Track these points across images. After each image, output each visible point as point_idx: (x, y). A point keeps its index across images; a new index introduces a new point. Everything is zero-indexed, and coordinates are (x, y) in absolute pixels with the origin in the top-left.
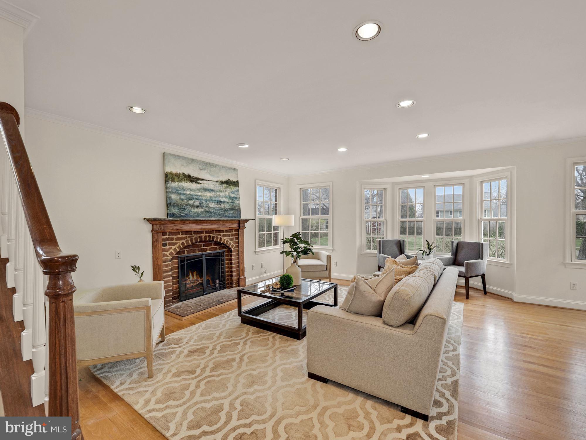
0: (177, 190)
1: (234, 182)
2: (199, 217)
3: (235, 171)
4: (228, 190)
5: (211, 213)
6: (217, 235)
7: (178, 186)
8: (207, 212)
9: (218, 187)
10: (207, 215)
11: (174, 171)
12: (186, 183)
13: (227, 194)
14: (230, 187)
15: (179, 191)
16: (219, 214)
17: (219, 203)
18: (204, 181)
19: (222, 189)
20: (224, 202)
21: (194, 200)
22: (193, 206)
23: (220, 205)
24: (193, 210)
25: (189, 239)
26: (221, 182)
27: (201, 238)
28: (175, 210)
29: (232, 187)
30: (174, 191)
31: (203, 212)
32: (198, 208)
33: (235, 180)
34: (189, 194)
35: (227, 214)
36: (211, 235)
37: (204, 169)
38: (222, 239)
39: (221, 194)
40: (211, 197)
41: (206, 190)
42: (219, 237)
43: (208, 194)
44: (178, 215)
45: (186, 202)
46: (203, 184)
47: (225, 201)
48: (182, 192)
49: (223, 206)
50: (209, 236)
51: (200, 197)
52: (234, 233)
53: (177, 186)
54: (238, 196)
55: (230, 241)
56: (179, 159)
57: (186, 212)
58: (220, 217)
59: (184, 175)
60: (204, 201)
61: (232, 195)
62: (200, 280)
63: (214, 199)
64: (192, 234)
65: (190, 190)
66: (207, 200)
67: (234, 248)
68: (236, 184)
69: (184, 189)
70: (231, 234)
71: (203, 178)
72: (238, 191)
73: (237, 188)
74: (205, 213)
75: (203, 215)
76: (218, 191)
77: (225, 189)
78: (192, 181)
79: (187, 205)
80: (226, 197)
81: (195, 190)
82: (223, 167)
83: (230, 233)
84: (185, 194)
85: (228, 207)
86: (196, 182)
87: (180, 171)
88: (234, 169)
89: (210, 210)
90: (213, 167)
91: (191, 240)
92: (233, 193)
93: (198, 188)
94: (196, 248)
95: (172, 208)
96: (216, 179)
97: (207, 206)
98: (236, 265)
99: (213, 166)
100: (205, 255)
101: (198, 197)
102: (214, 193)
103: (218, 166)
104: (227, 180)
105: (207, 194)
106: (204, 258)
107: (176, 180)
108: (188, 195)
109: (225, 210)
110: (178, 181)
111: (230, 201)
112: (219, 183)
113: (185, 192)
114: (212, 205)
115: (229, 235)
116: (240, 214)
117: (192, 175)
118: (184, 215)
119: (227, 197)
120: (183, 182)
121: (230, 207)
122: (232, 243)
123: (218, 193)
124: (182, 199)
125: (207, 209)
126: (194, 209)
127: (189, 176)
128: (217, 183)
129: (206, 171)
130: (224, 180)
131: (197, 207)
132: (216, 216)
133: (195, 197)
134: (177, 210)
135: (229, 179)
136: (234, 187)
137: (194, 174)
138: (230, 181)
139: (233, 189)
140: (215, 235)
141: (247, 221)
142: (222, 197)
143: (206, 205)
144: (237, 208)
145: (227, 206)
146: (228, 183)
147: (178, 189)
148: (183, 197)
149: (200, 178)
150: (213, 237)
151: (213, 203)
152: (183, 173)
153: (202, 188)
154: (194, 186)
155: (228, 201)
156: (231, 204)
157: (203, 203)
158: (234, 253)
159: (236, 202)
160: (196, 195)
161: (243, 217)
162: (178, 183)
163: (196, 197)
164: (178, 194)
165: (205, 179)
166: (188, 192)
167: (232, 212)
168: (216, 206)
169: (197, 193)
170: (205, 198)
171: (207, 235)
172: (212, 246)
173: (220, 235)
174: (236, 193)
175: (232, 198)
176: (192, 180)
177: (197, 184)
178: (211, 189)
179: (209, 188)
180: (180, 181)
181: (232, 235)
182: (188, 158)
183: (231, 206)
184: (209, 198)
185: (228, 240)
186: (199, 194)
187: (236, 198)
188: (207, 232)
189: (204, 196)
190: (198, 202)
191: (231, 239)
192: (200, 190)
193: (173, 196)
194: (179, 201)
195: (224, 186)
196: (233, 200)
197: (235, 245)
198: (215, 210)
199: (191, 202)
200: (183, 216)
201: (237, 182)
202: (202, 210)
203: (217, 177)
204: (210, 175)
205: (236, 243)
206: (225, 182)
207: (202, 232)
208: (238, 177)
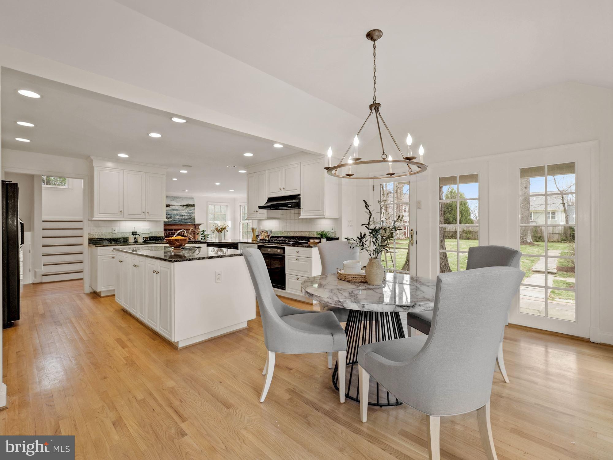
1: (192, 205)
4: (188, 209)
8: (174, 220)
9: (181, 208)
13: (187, 211)
20: (185, 215)
27: (172, 233)
33: (192, 204)
35: (186, 221)
37: (173, 200)
39: (183, 211)
40: (176, 213)
41: (174, 210)
43: (175, 212)
46: (172, 207)
49: (184, 217)
52: (192, 231)
54: (194, 212)
55: (189, 235)
60: (172, 216)
61: (190, 212)
63: (178, 214)
67: (192, 239)
68: (193, 206)
71: (172, 204)
72: (194, 209)
73: (193, 208)
75: (172, 222)
80: (186, 213)
82: (185, 198)
86: (168, 207)
88: (192, 198)
90: (178, 198)
91: (166, 234)
102: (178, 211)
103: (182, 197)
109: (185, 219)
111: (189, 214)
114: (177, 217)
116: (195, 221)
122: (191, 236)
123: (181, 211)
125: (174, 219)
130: (185, 204)
138: (189, 205)
141: (200, 225)
142: (184, 213)
144: (193, 218)
145: (187, 217)
146: (187, 205)
159: (193, 215)
160: (168, 213)
161: (197, 222)
163: (169, 214)
167: (189, 220)
168: (179, 218)
170: (173, 214)
174: (193, 210)
175: (190, 213)
179: (176, 209)
184: (175, 214)
185: (188, 234)
186: (170, 212)
187: (192, 213)
188: (175, 230)
189: (173, 213)
190: (169, 216)
191: (190, 234)
192: (170, 210)
195: (185, 207)
197: (193, 237)
198: (179, 220)
201: (194, 205)
202: (172, 219)
203: (181, 203)
204: (177, 203)
205: (193, 236)
206: (185, 205)
207: (172, 230)
208: (194, 202)
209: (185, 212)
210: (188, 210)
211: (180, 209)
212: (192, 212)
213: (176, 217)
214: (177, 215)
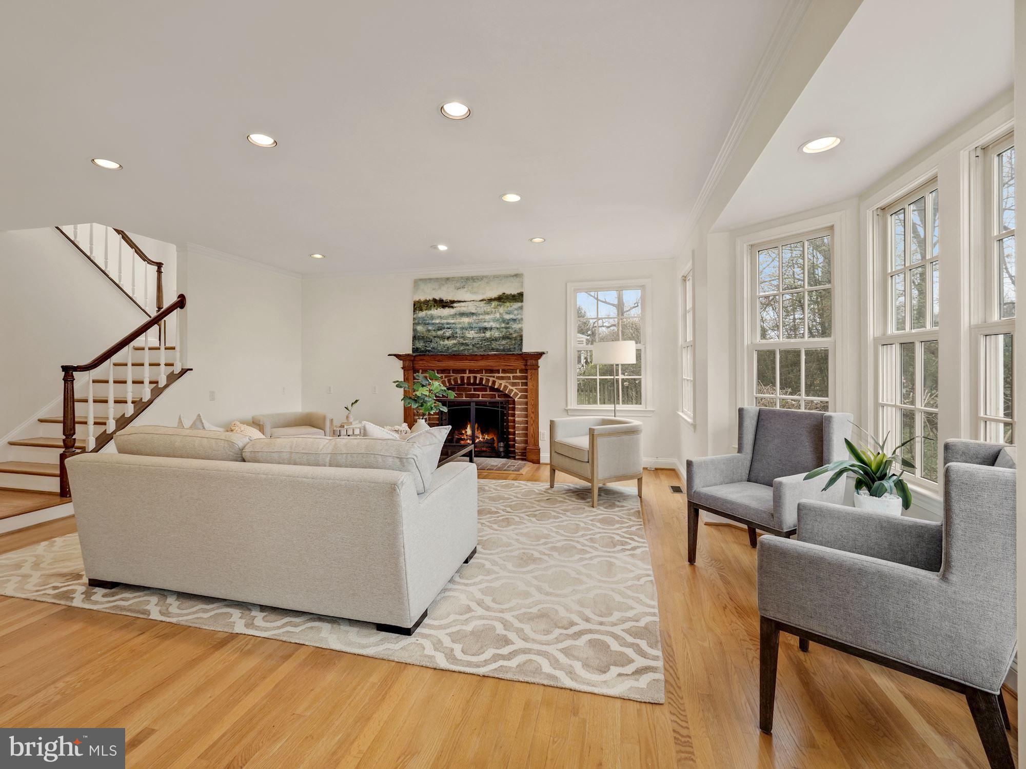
0: (424, 320)
1: (514, 296)
2: (450, 351)
3: (517, 277)
4: (501, 310)
5: (468, 345)
6: (487, 376)
7: (426, 315)
8: (463, 344)
9: (483, 307)
10: (462, 348)
11: (423, 299)
12: (437, 309)
13: (498, 315)
14: (506, 304)
15: (427, 320)
16: (482, 347)
17: (482, 331)
18: (462, 303)
19: (488, 310)
20: (491, 329)
21: (444, 330)
22: (443, 338)
23: (484, 333)
24: (442, 343)
25: (446, 379)
26: (489, 300)
27: (462, 379)
28: (420, 345)
29: (508, 304)
30: (420, 322)
31: (455, 344)
32: (449, 340)
33: (514, 291)
34: (439, 323)
35: (494, 345)
36: (479, 376)
37: (463, 287)
38: (496, 383)
39: (487, 317)
40: (469, 323)
41: (462, 314)
42: (491, 379)
43: (466, 320)
44: (422, 349)
45: (434, 334)
46: (459, 308)
47: (493, 327)
48: (430, 322)
49: (488, 334)
50: (475, 378)
51: (454, 325)
52: (518, 374)
53: (424, 316)
54: (519, 317)
55: (510, 387)
56: (430, 282)
57: (432, 345)
58: (482, 350)
59: (435, 300)
60: (458, 330)
61: (507, 317)
62: (481, 436)
63: (475, 325)
64: (450, 373)
65: (441, 317)
66: (462, 328)
67: (518, 399)
68: (518, 298)
69: (432, 318)
70: (513, 376)
71: (459, 299)
72: (521, 308)
73: (519, 304)
74: (458, 345)
76: (482, 314)
77: (495, 308)
78: (444, 307)
79: (435, 337)
80: (495, 320)
81: (447, 318)
82: (494, 278)
83: (511, 375)
84: (433, 324)
85: (498, 336)
86: (449, 307)
87: (430, 297)
88: (516, 275)
89: (467, 341)
90: (477, 281)
91: (449, 381)
92: (509, 314)
93: (452, 313)
94: (463, 391)
95: (417, 341)
96: (481, 298)
97: (462, 337)
98: (522, 425)
99: (478, 279)
100: (474, 403)
101: (451, 325)
102: (475, 317)
103: (486, 277)
104: (501, 294)
105: (464, 320)
106: (473, 407)
107: (424, 308)
108: (437, 324)
110: (426, 310)
111: (503, 325)
112: (485, 302)
113: (433, 322)
114: (471, 334)
115: (509, 378)
117: (444, 299)
118: (430, 349)
119: (497, 320)
120: (432, 310)
121: (501, 335)
122: (515, 390)
123: (481, 317)
124: (429, 331)
125: (461, 340)
126: (443, 341)
127: (441, 301)
128: (482, 302)
129: (465, 289)
130: (494, 294)
131: (448, 338)
132: (475, 349)
133: (446, 326)
134: (422, 344)
135: (504, 293)
136: (512, 304)
137: (446, 296)
138: (506, 296)
139: (511, 307)
140: (485, 376)
141: (539, 355)
142: (489, 322)
143: (461, 335)
144: (514, 336)
145: (496, 334)
146: (502, 299)
147: (426, 318)
148: (430, 328)
149: (456, 300)
150: (481, 379)
151: (473, 332)
152: (434, 299)
153: (457, 313)
154: (446, 312)
155: (498, 326)
156: (504, 330)
157: (456, 333)
158: (519, 407)
159: (516, 326)
160: (448, 324)
161: (527, 348)
162: (427, 311)
163: (448, 326)
164: (425, 324)
165: (463, 300)
166: (437, 321)
167: (504, 342)
168: (476, 335)
169: (449, 321)
170: (460, 326)
171: (471, 375)
172: (487, 391)
173: (494, 377)
174: (516, 312)
175: (507, 322)
176: (444, 304)
177: (451, 309)
178: (471, 313)
180: (429, 308)
181: (514, 378)
182: (441, 279)
183: (503, 334)
184: (466, 325)
185: (507, 384)
186: (453, 321)
187: (514, 320)
188: (472, 371)
189: (460, 323)
190: (450, 332)
191: (514, 384)
192: (454, 316)
193: (419, 328)
194: (425, 333)
195: (493, 304)
196: (508, 323)
197: (520, 394)
198: (475, 341)
199: (440, 333)
200: (429, 351)
201: (521, 294)
202: (455, 342)
203: (483, 294)
204: (471, 293)
205: (521, 391)
206: (495, 299)
207: (464, 371)
208: (522, 286)
209: (493, 318)
210: (502, 312)
211: (480, 311)
212: (515, 318)
213: (468, 335)
214: (471, 328)
